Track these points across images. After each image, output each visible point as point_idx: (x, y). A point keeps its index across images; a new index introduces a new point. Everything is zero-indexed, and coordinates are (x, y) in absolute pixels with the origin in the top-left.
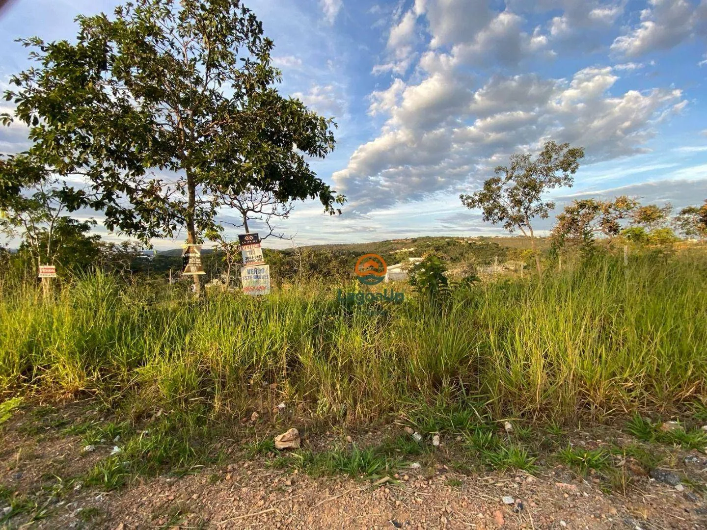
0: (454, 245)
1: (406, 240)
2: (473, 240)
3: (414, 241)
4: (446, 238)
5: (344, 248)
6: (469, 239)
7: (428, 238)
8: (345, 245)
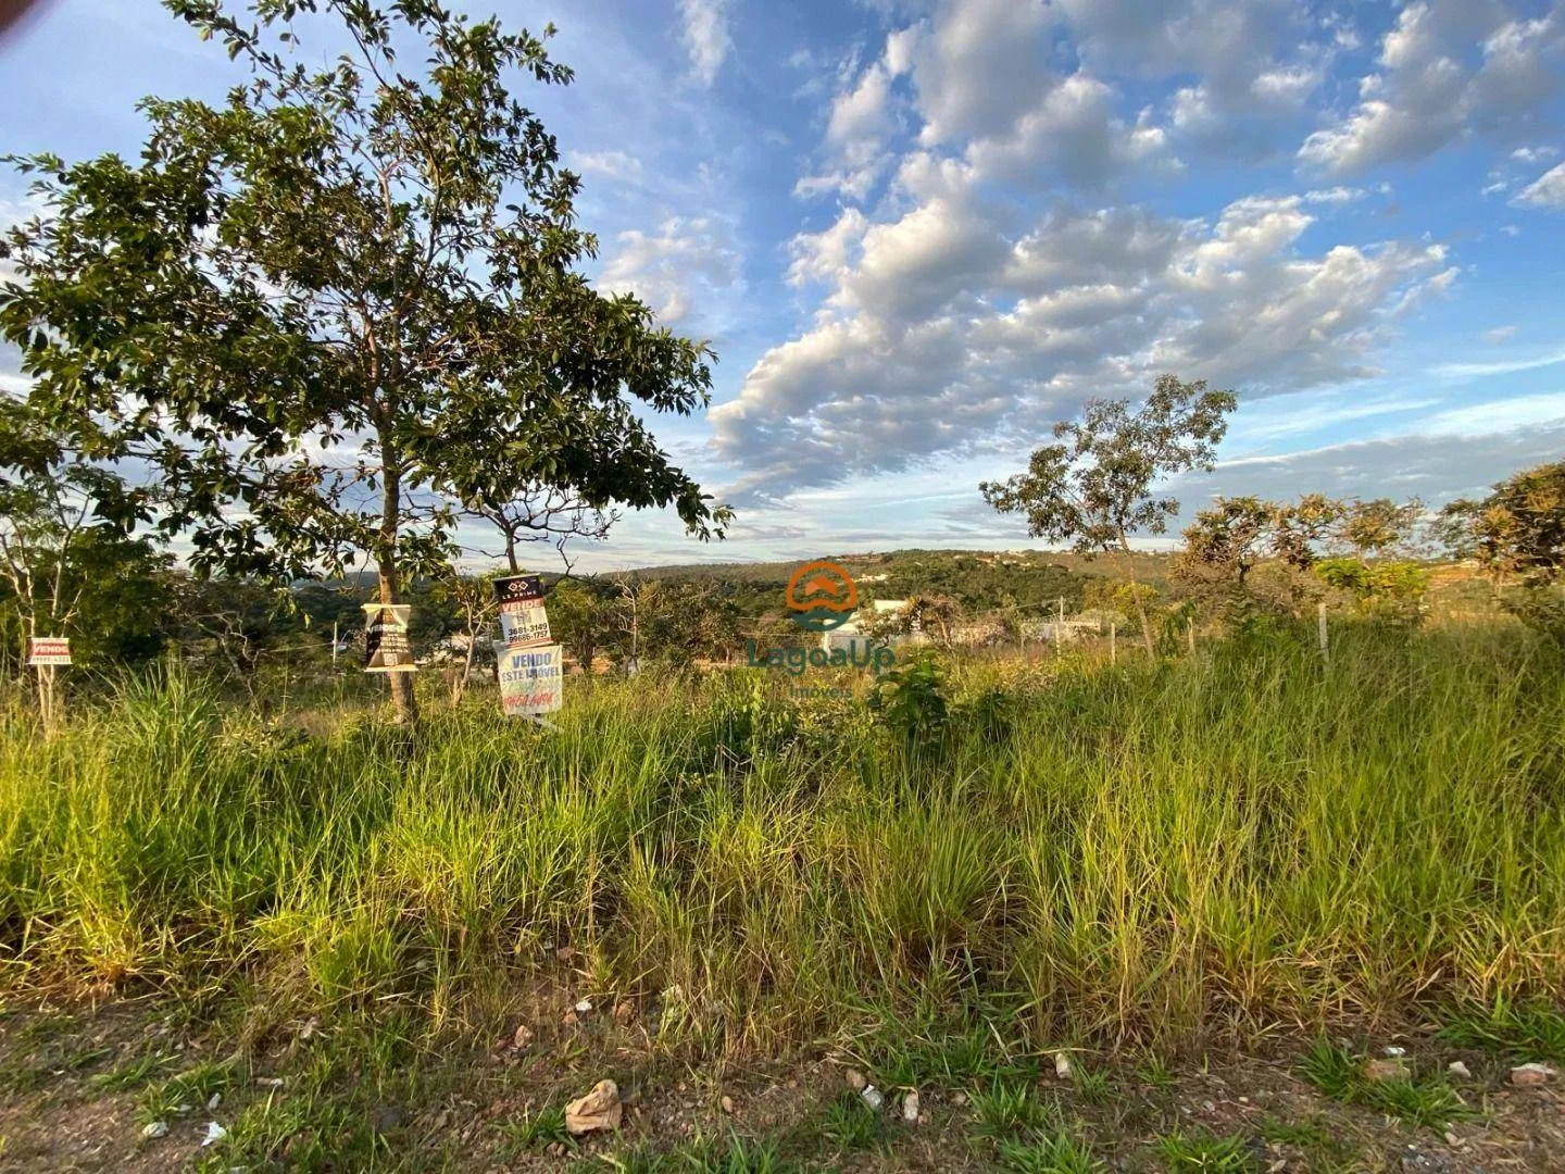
0: (973, 568)
1: (870, 555)
2: (1012, 558)
3: (887, 558)
4: (956, 552)
5: (734, 572)
6: (1006, 555)
7: (918, 553)
8: (737, 566)
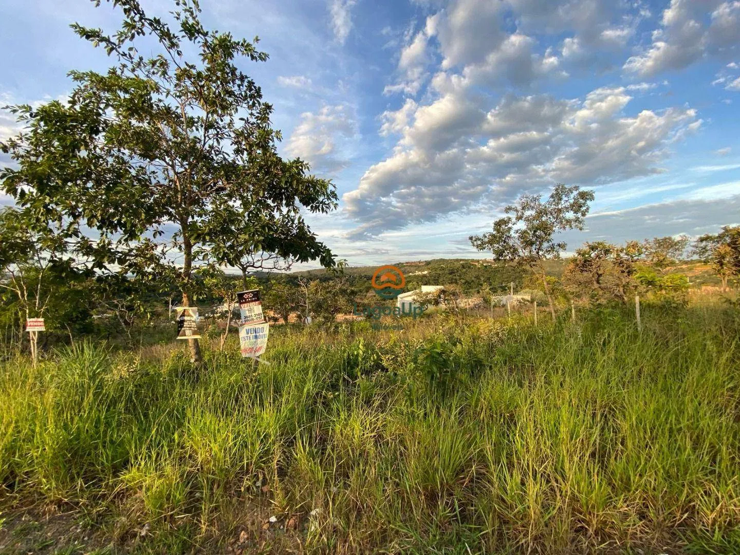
0: (469, 267)
1: (420, 262)
2: (488, 262)
3: (428, 263)
4: (461, 260)
5: (355, 271)
6: (485, 261)
7: (443, 260)
8: (356, 268)
